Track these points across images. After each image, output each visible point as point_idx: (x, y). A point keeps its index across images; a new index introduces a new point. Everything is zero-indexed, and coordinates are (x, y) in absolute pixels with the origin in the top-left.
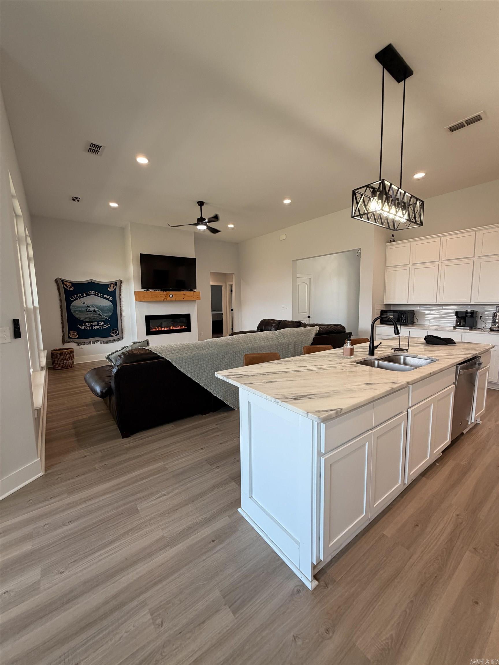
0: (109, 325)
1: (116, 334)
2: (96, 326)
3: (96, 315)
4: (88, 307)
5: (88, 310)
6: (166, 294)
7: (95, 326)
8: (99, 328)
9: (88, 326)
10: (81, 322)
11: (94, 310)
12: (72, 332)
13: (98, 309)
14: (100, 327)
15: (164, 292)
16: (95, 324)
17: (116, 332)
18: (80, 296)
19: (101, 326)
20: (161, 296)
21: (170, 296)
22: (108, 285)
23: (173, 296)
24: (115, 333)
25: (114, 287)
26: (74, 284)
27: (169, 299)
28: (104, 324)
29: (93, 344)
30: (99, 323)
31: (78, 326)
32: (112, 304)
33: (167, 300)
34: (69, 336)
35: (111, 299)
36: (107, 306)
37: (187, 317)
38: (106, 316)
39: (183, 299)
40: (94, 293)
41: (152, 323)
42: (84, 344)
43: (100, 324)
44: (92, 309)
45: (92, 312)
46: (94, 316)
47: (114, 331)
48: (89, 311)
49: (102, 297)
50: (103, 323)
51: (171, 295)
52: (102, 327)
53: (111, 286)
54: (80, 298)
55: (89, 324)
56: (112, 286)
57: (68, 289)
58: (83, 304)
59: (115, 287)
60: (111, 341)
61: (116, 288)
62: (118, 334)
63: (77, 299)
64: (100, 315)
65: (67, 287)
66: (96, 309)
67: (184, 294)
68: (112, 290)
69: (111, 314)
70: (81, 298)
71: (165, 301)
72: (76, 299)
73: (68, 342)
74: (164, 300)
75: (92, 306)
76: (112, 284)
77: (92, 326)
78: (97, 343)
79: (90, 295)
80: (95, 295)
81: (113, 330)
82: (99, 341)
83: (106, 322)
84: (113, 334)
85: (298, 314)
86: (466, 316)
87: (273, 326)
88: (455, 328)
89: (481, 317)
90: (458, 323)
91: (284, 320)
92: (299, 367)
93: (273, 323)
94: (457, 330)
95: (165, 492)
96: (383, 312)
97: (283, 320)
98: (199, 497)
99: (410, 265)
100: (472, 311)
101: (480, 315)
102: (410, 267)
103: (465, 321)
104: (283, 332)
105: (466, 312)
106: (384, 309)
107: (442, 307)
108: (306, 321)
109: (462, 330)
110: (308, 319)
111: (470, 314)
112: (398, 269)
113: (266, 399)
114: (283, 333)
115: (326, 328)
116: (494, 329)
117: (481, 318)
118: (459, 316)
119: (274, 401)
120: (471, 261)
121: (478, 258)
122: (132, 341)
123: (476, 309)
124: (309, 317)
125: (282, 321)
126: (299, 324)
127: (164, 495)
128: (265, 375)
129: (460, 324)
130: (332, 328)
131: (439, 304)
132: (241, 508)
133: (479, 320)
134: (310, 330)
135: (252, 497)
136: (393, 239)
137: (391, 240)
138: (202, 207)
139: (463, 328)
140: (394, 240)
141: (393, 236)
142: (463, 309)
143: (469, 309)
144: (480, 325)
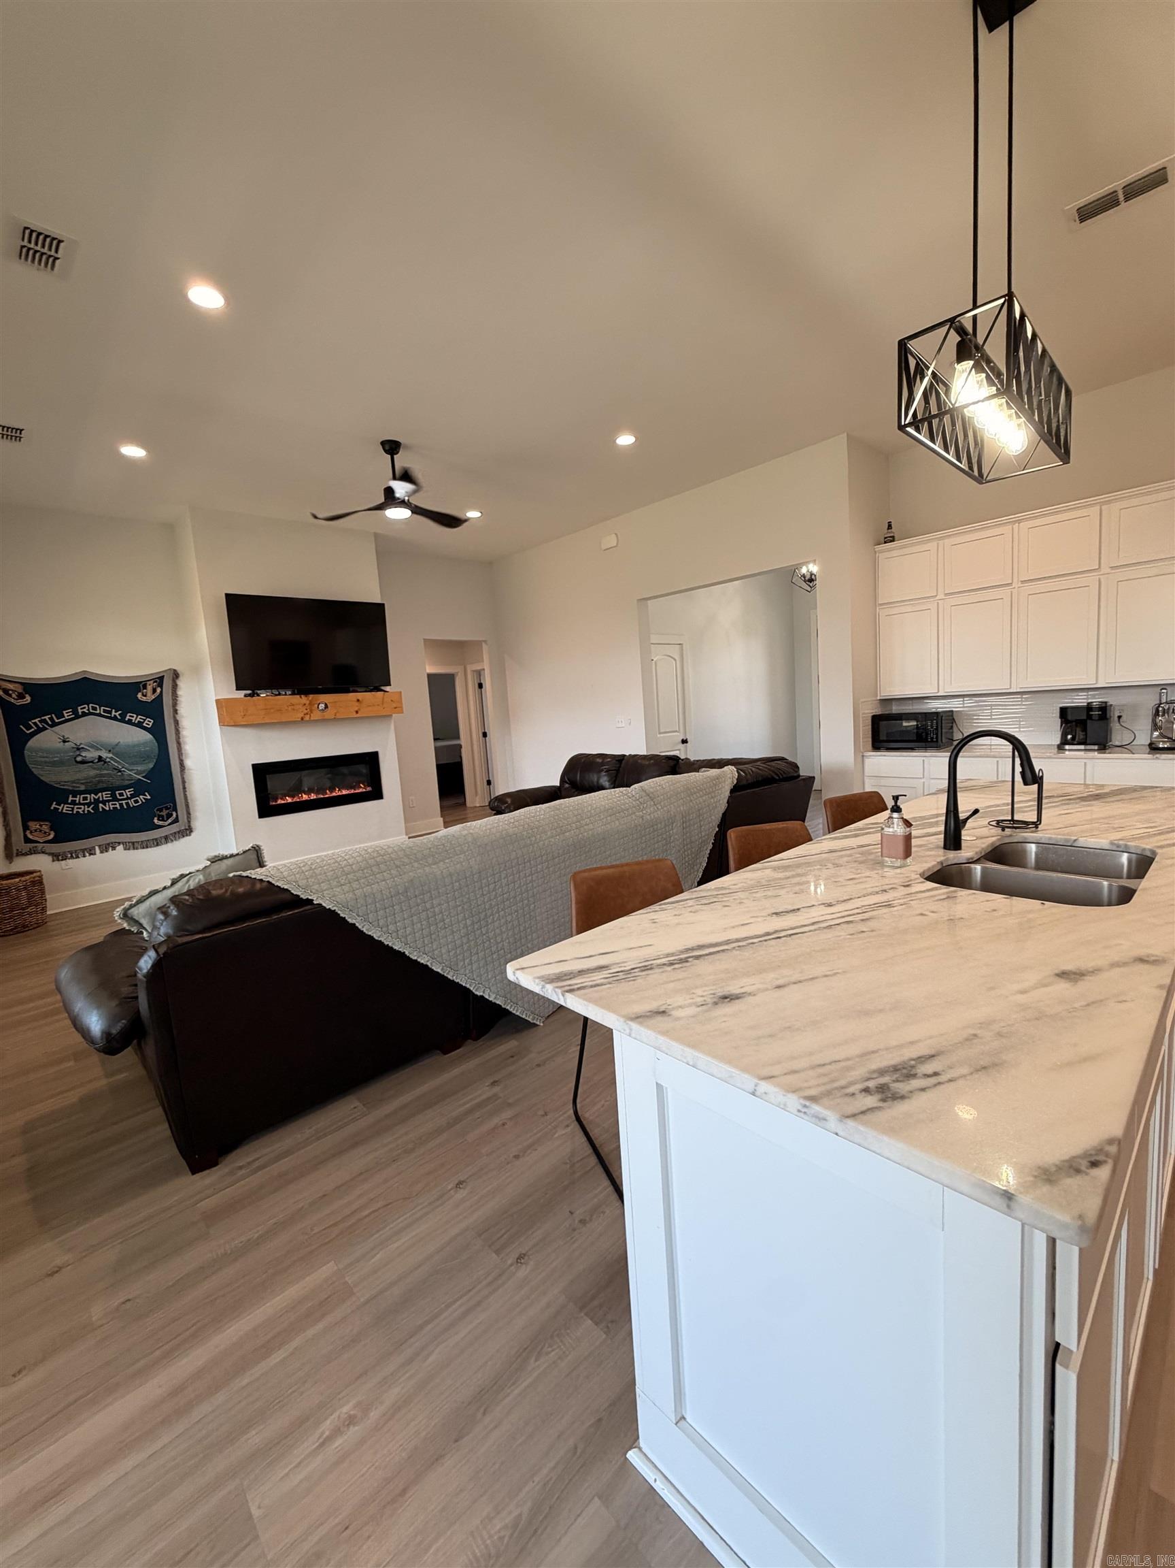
0: (149, 797)
1: (170, 821)
2: (109, 801)
3: (105, 772)
4: (78, 749)
5: (79, 759)
6: (308, 702)
7: (104, 802)
8: (118, 806)
9: (84, 804)
10: (62, 795)
11: (100, 758)
12: (33, 825)
13: (111, 755)
14: (121, 805)
15: (302, 696)
16: (105, 795)
17: (169, 816)
18: (51, 719)
19: (124, 802)
20: (294, 709)
21: (320, 708)
22: (137, 686)
23: (326, 706)
24: (168, 819)
25: (154, 691)
26: (30, 687)
27: (316, 715)
28: (133, 796)
29: (102, 852)
30: (117, 792)
31: (54, 805)
32: (154, 737)
33: (312, 719)
34: (25, 836)
35: (149, 723)
36: (138, 745)
37: (370, 761)
38: (136, 771)
39: (357, 712)
40: (95, 709)
41: (272, 782)
42: (75, 855)
43: (121, 795)
44: (91, 755)
45: (92, 762)
46: (102, 775)
47: (164, 813)
48: (83, 762)
49: (122, 720)
50: (128, 792)
51: (323, 705)
52: (127, 804)
53: (145, 687)
54: (52, 726)
55: (85, 799)
56: (149, 688)
57: (12, 701)
58: (64, 741)
59: (159, 690)
60: (156, 839)
61: (161, 692)
62: (176, 821)
63: (44, 729)
64: (120, 771)
65: (10, 696)
66: (104, 755)
67: (358, 700)
68: (150, 697)
69: (151, 766)
70: (54, 724)
71: (307, 721)
72: (40, 730)
73: (26, 854)
74: (302, 719)
75: (92, 746)
76: (148, 683)
77: (97, 802)
78: (114, 848)
79: (84, 714)
80: (99, 715)
81: (161, 810)
82: (119, 843)
83: (139, 787)
84: (163, 820)
85: (659, 736)
86: (1090, 717)
87: (602, 770)
88: (1060, 748)
89: (1119, 717)
90: (1069, 737)
91: (630, 755)
92: (776, 914)
93: (603, 764)
94: (1067, 753)
95: (351, 1404)
96: (876, 720)
97: (627, 754)
98: (479, 1415)
99: (938, 598)
100: (1104, 705)
101: (1117, 714)
102: (938, 603)
103: (1085, 730)
104: (651, 790)
105: (1089, 707)
106: (878, 711)
107: (1022, 698)
108: (678, 752)
109: (1082, 753)
110: (682, 746)
111: (1100, 713)
112: (904, 609)
113: (753, 1094)
114: (652, 793)
115: (753, 769)
116: (1161, 746)
117: (1121, 720)
118: (1069, 718)
119: (799, 1111)
120: (1092, 579)
121: (1109, 570)
122: (205, 857)
123: (1112, 699)
124: (684, 742)
125: (626, 758)
126: (673, 765)
127: (351, 1420)
128: (686, 960)
129: (1073, 738)
130: (769, 769)
131: (1018, 690)
132: (640, 1449)
133: (1115, 726)
134: (718, 778)
135: (683, 1418)
136: (892, 535)
137: (885, 538)
138: (395, 456)
139: (1082, 747)
140: (893, 537)
141: (890, 527)
142: (1080, 700)
143: (1096, 700)
144: (1119, 737)
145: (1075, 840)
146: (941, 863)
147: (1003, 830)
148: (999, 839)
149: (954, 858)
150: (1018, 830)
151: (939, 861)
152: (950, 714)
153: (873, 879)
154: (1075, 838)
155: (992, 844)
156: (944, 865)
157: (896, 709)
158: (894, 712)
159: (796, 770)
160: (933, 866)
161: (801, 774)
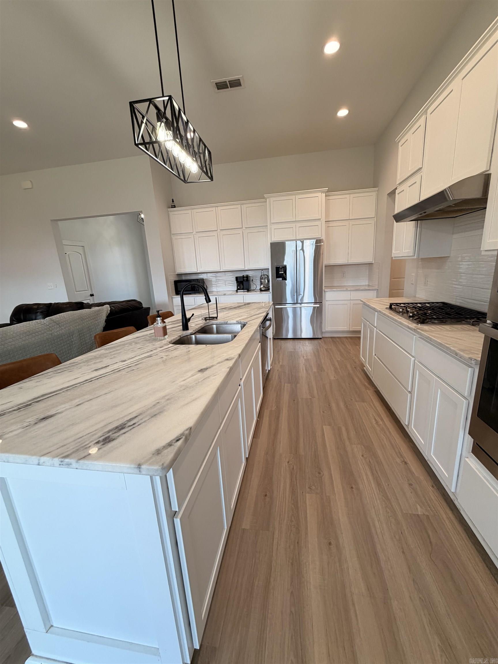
85: (76, 293)
86: (244, 280)
87: (37, 312)
88: (237, 291)
89: (252, 280)
91: (55, 303)
93: (38, 309)
94: (239, 293)
96: (176, 283)
97: (53, 303)
99: (194, 233)
100: (247, 276)
102: (194, 236)
103: (243, 285)
105: (243, 277)
106: (177, 279)
107: (225, 274)
108: (89, 300)
109: (242, 293)
110: (91, 298)
111: (246, 279)
112: (183, 237)
116: (263, 289)
118: (239, 280)
120: (240, 231)
121: (245, 229)
123: (250, 274)
124: (92, 295)
125: (52, 305)
126: (80, 306)
129: (240, 288)
130: (127, 305)
131: (223, 271)
132: (33, 655)
133: (251, 283)
135: (52, 626)
137: (172, 206)
139: (242, 291)
140: (175, 206)
141: (173, 201)
142: (240, 275)
143: (245, 274)
144: (253, 287)
145: (227, 322)
146: (180, 336)
147: (206, 321)
148: (204, 324)
149: (186, 333)
150: (210, 320)
151: (179, 335)
152: (203, 280)
153: (150, 346)
154: (227, 321)
155: (201, 326)
156: (181, 337)
157: (184, 278)
158: (183, 279)
159: (141, 305)
160: (177, 338)
161: (144, 306)
